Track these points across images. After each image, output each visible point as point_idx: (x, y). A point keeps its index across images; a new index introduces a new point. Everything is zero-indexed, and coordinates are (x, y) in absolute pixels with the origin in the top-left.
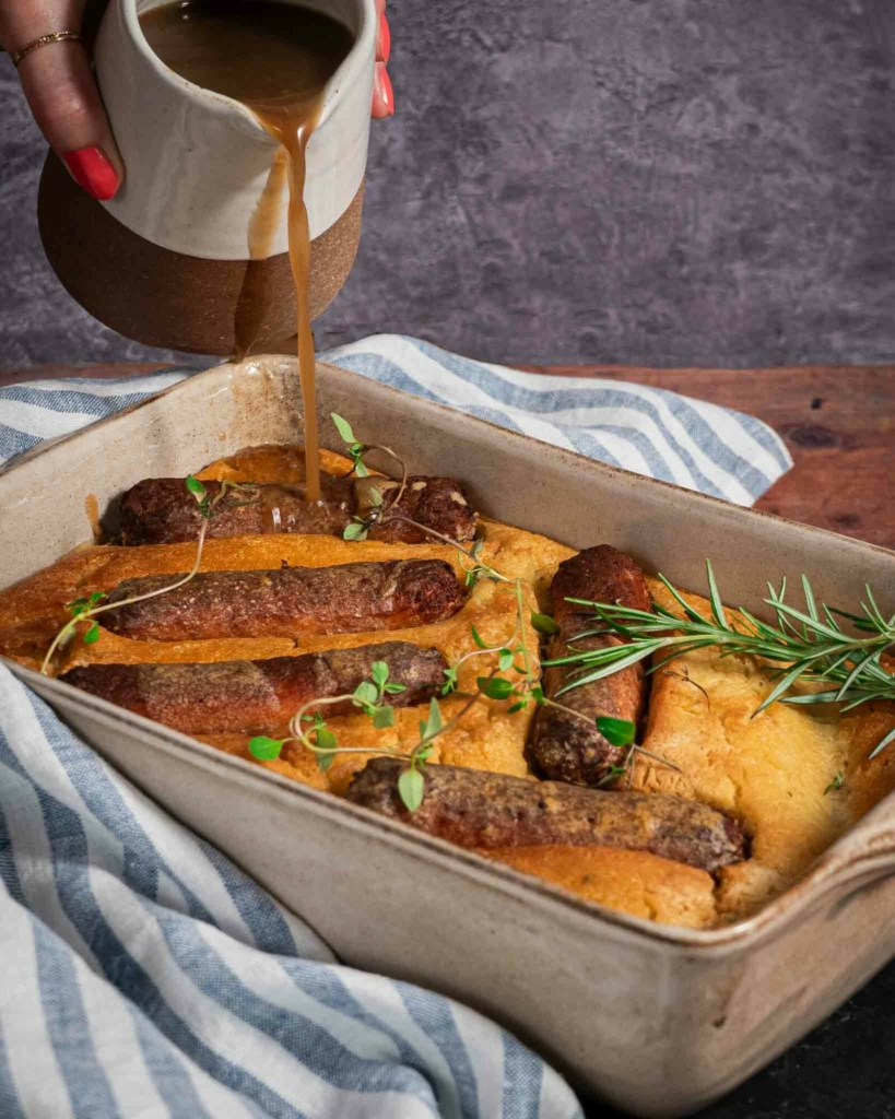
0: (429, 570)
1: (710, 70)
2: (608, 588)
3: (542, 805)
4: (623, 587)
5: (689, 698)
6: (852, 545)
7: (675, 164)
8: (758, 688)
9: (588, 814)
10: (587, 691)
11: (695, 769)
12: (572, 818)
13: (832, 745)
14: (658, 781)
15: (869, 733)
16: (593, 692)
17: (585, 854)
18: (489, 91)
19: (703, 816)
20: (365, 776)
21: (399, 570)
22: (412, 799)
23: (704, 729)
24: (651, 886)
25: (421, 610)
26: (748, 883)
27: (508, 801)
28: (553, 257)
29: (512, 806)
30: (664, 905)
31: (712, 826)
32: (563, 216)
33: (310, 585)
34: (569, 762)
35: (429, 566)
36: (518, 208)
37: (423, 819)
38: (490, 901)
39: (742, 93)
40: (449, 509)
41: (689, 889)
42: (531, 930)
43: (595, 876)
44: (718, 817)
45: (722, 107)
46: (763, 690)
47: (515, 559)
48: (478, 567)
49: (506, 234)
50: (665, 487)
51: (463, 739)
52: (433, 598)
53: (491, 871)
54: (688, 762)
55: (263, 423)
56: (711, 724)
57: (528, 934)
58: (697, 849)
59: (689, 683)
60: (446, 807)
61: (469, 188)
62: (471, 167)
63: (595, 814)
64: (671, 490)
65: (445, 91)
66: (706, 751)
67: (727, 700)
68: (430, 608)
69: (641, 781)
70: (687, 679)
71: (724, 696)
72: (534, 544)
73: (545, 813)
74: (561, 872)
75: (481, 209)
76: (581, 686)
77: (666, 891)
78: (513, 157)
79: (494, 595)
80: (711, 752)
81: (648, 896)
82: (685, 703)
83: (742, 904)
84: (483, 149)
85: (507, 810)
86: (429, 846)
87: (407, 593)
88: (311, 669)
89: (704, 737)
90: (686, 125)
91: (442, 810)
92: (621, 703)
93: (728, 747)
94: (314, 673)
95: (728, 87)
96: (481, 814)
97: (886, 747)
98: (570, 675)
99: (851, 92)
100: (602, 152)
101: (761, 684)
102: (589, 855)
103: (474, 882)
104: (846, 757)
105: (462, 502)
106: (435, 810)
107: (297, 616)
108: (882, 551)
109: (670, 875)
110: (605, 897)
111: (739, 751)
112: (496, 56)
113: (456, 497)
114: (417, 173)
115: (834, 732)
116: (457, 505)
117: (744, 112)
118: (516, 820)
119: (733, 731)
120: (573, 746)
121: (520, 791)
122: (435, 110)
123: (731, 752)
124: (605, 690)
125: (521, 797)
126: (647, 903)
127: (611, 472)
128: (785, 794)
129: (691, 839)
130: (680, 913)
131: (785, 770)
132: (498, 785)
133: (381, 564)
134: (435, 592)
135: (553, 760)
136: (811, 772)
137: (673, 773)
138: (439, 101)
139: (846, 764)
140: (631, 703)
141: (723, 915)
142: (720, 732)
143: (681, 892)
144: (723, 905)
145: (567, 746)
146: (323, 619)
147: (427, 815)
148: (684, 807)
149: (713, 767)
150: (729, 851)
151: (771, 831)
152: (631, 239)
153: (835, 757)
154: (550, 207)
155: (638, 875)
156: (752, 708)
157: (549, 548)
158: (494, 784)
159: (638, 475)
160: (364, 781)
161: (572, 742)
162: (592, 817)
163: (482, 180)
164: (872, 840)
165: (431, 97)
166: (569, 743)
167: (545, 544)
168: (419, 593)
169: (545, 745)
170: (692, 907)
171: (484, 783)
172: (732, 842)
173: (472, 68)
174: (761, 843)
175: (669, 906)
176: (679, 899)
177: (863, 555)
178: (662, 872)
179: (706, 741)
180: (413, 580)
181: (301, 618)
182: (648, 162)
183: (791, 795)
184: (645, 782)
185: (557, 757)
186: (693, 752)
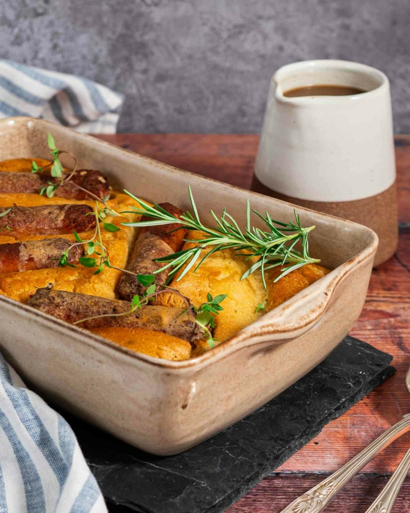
0: (81, 208)
1: (260, 17)
3: (115, 310)
7: (241, 66)
8: (229, 264)
12: (128, 316)
13: (261, 292)
14: (174, 302)
17: (132, 331)
18: (148, 26)
20: (34, 297)
21: (66, 208)
23: (199, 281)
24: (160, 346)
25: (76, 227)
27: (99, 308)
28: (180, 111)
29: (100, 310)
30: (165, 355)
32: (185, 91)
33: (24, 214)
34: (133, 293)
35: (80, 207)
36: (162, 86)
38: (82, 348)
39: (277, 29)
40: (97, 184)
41: (177, 348)
42: (100, 362)
43: (135, 341)
45: (265, 37)
47: (126, 208)
48: (106, 208)
49: (157, 99)
51: (84, 282)
52: (81, 221)
53: (82, 334)
54: (189, 294)
55: (18, 149)
57: (99, 364)
58: (186, 331)
60: (70, 310)
61: (139, 76)
62: (140, 65)
65: (127, 26)
66: (198, 290)
67: (212, 268)
68: (79, 226)
69: (167, 302)
71: (210, 266)
73: (115, 313)
74: (119, 339)
75: (144, 86)
77: (167, 349)
78: (161, 61)
80: (200, 291)
81: (158, 351)
84: (146, 56)
85: (98, 312)
86: (55, 322)
87: (69, 219)
88: (18, 249)
89: (198, 284)
90: (248, 46)
91: (68, 312)
93: (209, 289)
94: (19, 251)
95: (268, 26)
96: (86, 313)
99: (331, 30)
100: (205, 59)
102: (134, 332)
103: (75, 339)
104: (267, 297)
105: (103, 181)
106: (65, 312)
107: (18, 228)
111: (214, 291)
112: (153, 8)
113: (101, 179)
114: (113, 67)
116: (100, 182)
117: (276, 39)
119: (213, 282)
121: (105, 304)
122: (122, 36)
123: (210, 291)
125: (105, 306)
126: (158, 354)
128: (234, 311)
129: (183, 326)
130: (173, 359)
131: (236, 301)
132: (95, 301)
133: (59, 206)
134: (83, 219)
135: (126, 293)
136: (249, 303)
137: (182, 299)
138: (124, 31)
139: (267, 300)
142: (206, 283)
143: (174, 350)
145: (133, 286)
146: (30, 229)
147: (61, 314)
149: (201, 297)
152: (219, 103)
153: (262, 297)
154: (178, 86)
155: (155, 341)
158: (93, 300)
160: (33, 299)
161: (135, 284)
162: (138, 316)
163: (145, 71)
164: (263, 327)
165: (120, 29)
166: (133, 284)
168: (75, 219)
169: (123, 286)
171: (89, 300)
173: (141, 15)
174: (218, 331)
175: (168, 355)
176: (173, 352)
178: (166, 341)
179: (199, 286)
180: (72, 213)
181: (19, 229)
182: (227, 64)
183: (236, 312)
184: (168, 302)
185: (128, 291)
186: (192, 290)
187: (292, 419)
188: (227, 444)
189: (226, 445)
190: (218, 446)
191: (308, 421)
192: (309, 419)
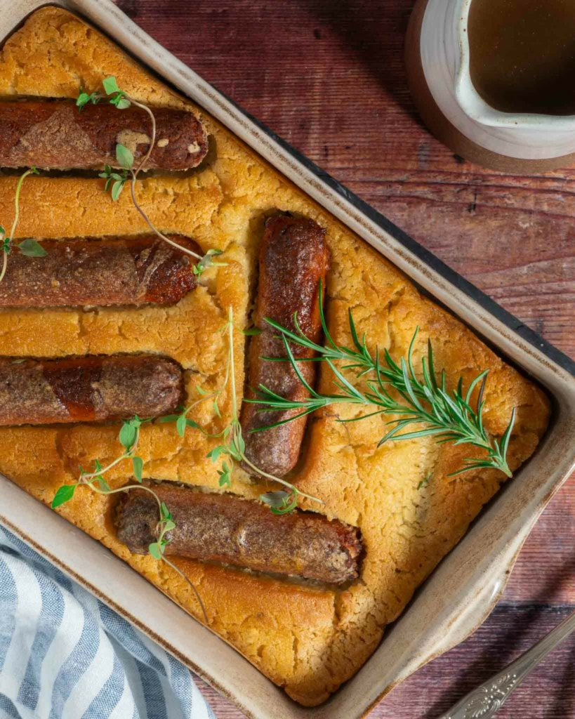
11: (336, 502)
14: (312, 504)
23: (345, 466)
30: (303, 637)
41: (318, 622)
56: (349, 461)
66: (344, 487)
67: (362, 438)
71: (361, 432)
77: (305, 625)
79: (217, 277)
81: (294, 630)
93: (358, 483)
105: (196, 150)
111: (364, 485)
113: (191, 148)
116: (191, 156)
123: (359, 487)
126: (293, 634)
130: (312, 639)
141: (337, 635)
142: (354, 468)
143: (313, 625)
144: (338, 629)
149: (346, 502)
170: (320, 634)
175: (306, 637)
176: (312, 629)
178: (304, 610)
179: (344, 478)
186: (335, 488)
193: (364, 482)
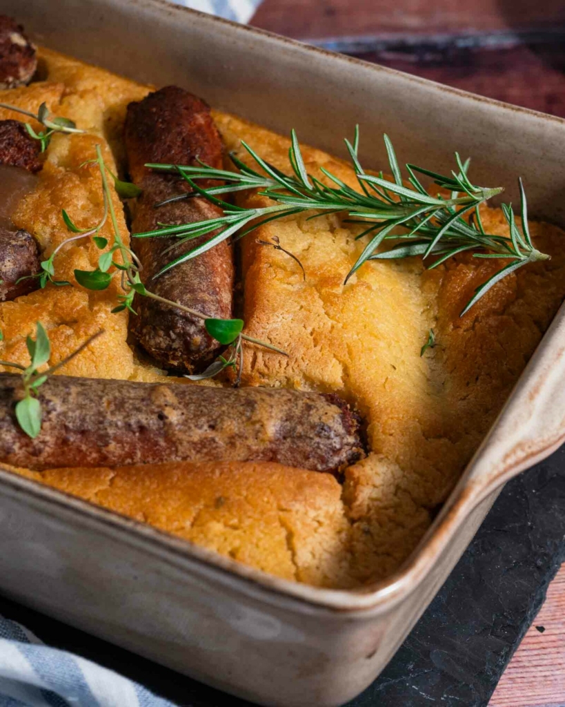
2: (183, 140)
3: (162, 417)
4: (198, 136)
5: (284, 268)
6: (420, 85)
8: (347, 247)
9: (208, 421)
10: (184, 272)
11: (302, 350)
12: (192, 426)
13: (420, 298)
14: (266, 366)
15: (457, 287)
16: (191, 274)
17: (213, 472)
19: (321, 412)
22: (31, 426)
23: (304, 303)
24: (283, 504)
26: (375, 486)
27: (128, 416)
29: (133, 421)
30: (299, 525)
31: (331, 423)
34: (175, 350)
37: (44, 442)
40: (10, 53)
41: (320, 502)
43: (227, 498)
44: (334, 410)
46: (351, 248)
47: (82, 103)
50: (227, 26)
51: (68, 337)
54: (293, 345)
56: (309, 298)
58: (318, 447)
59: (281, 251)
60: (67, 429)
63: (215, 421)
64: (233, 28)
66: (310, 330)
67: (321, 267)
69: (249, 367)
70: (279, 248)
72: (98, 83)
73: (165, 424)
76: (178, 266)
77: (298, 506)
79: (69, 151)
80: (313, 330)
81: (282, 515)
82: (281, 275)
83: (372, 512)
85: (128, 426)
89: (304, 312)
91: (62, 432)
92: (218, 280)
93: (330, 323)
96: (102, 432)
97: (476, 303)
98: (164, 252)
101: (347, 242)
102: (217, 472)
104: (435, 312)
106: (55, 432)
108: (451, 91)
109: (300, 487)
110: (240, 521)
111: (340, 325)
113: (16, 38)
115: (419, 282)
116: (16, 47)
118: (137, 434)
119: (332, 303)
120: (178, 335)
121: (138, 404)
123: (332, 327)
124: (201, 269)
125: (139, 410)
126: (283, 524)
127: (171, 9)
128: (389, 367)
129: (311, 439)
130: (315, 531)
131: (385, 339)
132: (115, 398)
134: (12, 157)
135: (160, 349)
136: (407, 335)
137: (280, 357)
140: (226, 276)
141: (356, 525)
142: (319, 305)
143: (313, 506)
144: (354, 515)
145: (173, 336)
147: (48, 438)
148: (300, 403)
149: (318, 348)
150: (348, 444)
151: (384, 418)
153: (425, 310)
155: (268, 492)
156: (344, 273)
157: (113, 85)
158: (111, 397)
159: (199, 13)
161: (178, 331)
166: (174, 332)
167: (108, 82)
169: (149, 333)
170: (326, 522)
171: (101, 398)
172: (349, 433)
175: (304, 524)
176: (312, 514)
177: (432, 94)
178: (291, 484)
179: (307, 317)
183: (395, 368)
184: (253, 367)
185: (163, 345)
186: (296, 332)
187: (508, 570)
188: (411, 667)
189: (410, 671)
190: (396, 677)
191: (539, 568)
192: (540, 563)
193: (338, 322)
